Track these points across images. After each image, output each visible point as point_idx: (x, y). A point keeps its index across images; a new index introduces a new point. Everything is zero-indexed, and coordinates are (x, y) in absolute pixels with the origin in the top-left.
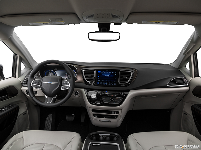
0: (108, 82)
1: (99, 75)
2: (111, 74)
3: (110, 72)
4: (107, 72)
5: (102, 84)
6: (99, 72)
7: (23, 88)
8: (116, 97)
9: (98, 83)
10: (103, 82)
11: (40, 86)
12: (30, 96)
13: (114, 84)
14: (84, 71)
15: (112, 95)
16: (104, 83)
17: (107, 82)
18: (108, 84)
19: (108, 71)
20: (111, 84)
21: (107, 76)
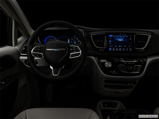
0: (122, 48)
1: (110, 40)
2: (125, 38)
3: (123, 35)
4: (120, 35)
5: (115, 49)
6: (111, 36)
7: (21, 58)
8: (134, 65)
9: (110, 49)
10: (115, 48)
11: (42, 54)
12: (30, 67)
13: (129, 50)
14: (93, 36)
15: (129, 63)
16: (117, 49)
17: (120, 47)
18: (122, 49)
19: (122, 35)
20: (125, 50)
21: (120, 40)
